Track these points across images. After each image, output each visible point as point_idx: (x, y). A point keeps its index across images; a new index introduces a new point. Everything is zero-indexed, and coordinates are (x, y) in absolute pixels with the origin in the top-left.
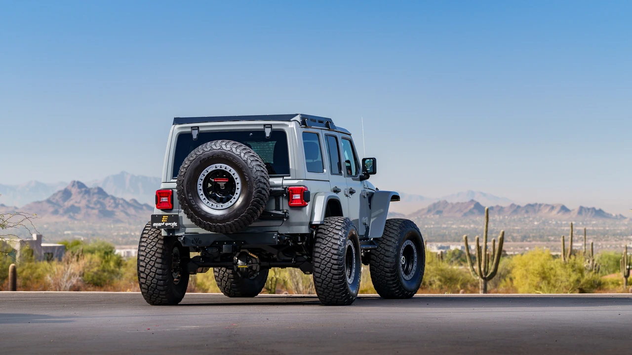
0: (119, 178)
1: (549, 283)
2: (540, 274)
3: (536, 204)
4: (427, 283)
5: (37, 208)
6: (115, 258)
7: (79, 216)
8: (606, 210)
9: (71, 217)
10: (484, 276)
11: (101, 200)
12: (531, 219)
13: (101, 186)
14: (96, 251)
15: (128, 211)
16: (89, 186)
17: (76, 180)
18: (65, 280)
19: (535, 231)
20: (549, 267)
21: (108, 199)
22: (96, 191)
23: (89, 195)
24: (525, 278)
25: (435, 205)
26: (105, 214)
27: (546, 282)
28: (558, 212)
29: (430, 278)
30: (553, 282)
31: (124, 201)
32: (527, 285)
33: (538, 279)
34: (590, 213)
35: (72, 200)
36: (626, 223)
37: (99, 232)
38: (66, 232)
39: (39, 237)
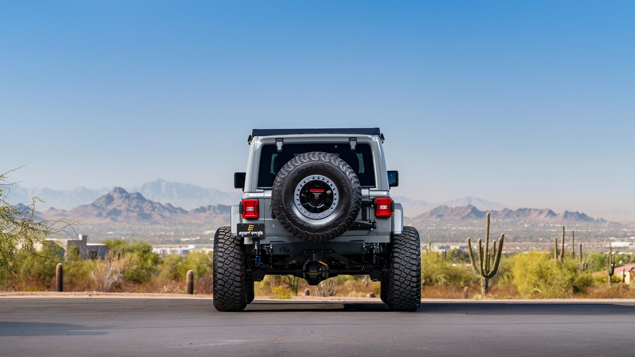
0: (156, 185)
1: (546, 281)
2: (538, 274)
3: (526, 209)
4: (434, 280)
5: (83, 210)
6: (152, 256)
7: (120, 218)
8: (589, 215)
9: (113, 219)
10: (485, 274)
11: (140, 204)
12: (522, 222)
13: (139, 191)
14: (135, 250)
15: (164, 214)
16: (129, 191)
17: (118, 186)
18: (107, 277)
19: (525, 233)
20: (546, 267)
21: (146, 203)
22: (136, 196)
23: (129, 200)
24: (524, 276)
25: (436, 209)
26: (144, 216)
27: (544, 280)
28: (546, 216)
29: (437, 275)
30: (549, 280)
31: (160, 205)
32: (526, 283)
33: (536, 278)
34: (574, 217)
35: (114, 203)
36: (607, 226)
37: (138, 232)
38: (108, 233)
39: (85, 237)
